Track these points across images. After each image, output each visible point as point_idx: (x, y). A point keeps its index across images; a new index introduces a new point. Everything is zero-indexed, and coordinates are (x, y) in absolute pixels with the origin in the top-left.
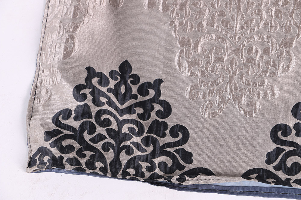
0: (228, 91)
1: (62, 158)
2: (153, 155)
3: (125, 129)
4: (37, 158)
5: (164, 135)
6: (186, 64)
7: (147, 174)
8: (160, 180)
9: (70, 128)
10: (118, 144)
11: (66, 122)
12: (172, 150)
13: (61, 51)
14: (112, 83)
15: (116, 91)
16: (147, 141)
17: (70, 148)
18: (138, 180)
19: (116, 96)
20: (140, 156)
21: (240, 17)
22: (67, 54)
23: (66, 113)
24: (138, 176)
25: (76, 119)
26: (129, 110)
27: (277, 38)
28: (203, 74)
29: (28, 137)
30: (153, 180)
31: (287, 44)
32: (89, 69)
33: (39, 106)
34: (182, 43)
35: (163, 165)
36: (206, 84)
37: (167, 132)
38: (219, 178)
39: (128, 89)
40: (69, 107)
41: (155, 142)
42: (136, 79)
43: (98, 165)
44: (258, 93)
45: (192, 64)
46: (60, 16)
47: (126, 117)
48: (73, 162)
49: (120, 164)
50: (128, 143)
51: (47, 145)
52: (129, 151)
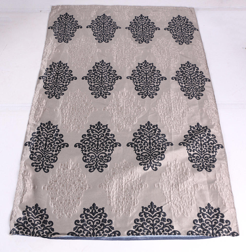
0: (64, 211)
1: (19, 231)
2: (44, 229)
3: (36, 223)
4: (12, 231)
5: (47, 224)
6: (53, 204)
7: (42, 235)
8: (45, 236)
9: (21, 223)
10: (34, 227)
11: (20, 221)
12: (49, 228)
13: (19, 202)
14: (33, 210)
15: (34, 212)
16: (42, 226)
17: (21, 228)
18: (39, 237)
19: (34, 213)
20: (40, 230)
21: (67, 191)
22: (21, 202)
23: (20, 219)
24: (40, 235)
25: (23, 220)
26: (37, 217)
27: (76, 197)
28: (57, 207)
29: (10, 225)
30: (43, 237)
31: (79, 198)
32: (27, 206)
33: (13, 217)
34: (52, 199)
35: (46, 232)
36: (58, 209)
37: (48, 223)
38: (61, 235)
39: (37, 211)
40: (21, 217)
41: (44, 226)
42: (39, 208)
43: (29, 233)
44: (71, 211)
46: (19, 192)
47: (36, 219)
48: (22, 232)
49: (35, 233)
50: (37, 226)
51: (15, 228)
52: (37, 229)
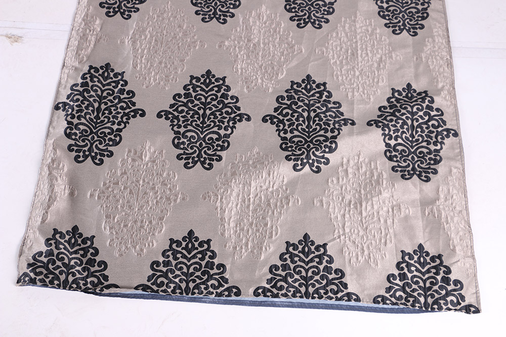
0: (130, 243)
1: (35, 278)
2: (87, 277)
3: (72, 263)
4: (22, 278)
5: (94, 266)
6: (108, 228)
7: (83, 287)
8: (90, 291)
9: (41, 262)
10: (68, 271)
11: (40, 259)
12: (98, 274)
13: (40, 220)
14: (67, 237)
15: (69, 242)
16: (84, 269)
17: (41, 273)
18: (78, 291)
19: (69, 245)
20: (80, 277)
21: (138, 204)
22: (43, 221)
23: (40, 254)
24: (78, 288)
25: (45, 257)
26: (76, 252)
27: (156, 215)
28: (117, 233)
29: (18, 266)
30: (86, 291)
31: (161, 219)
32: (55, 230)
33: (26, 249)
34: (107, 217)
35: (92, 283)
36: (118, 239)
37: (96, 264)
38: (122, 289)
39: (76, 241)
40: (42, 250)
41: (88, 270)
42: (81, 235)
43: (56, 282)
44: (145, 244)
45: (111, 228)
46: (41, 201)
47: (73, 256)
48: (41, 281)
49: (68, 282)
50: (73, 270)
51: (28, 271)
52: (74, 275)
